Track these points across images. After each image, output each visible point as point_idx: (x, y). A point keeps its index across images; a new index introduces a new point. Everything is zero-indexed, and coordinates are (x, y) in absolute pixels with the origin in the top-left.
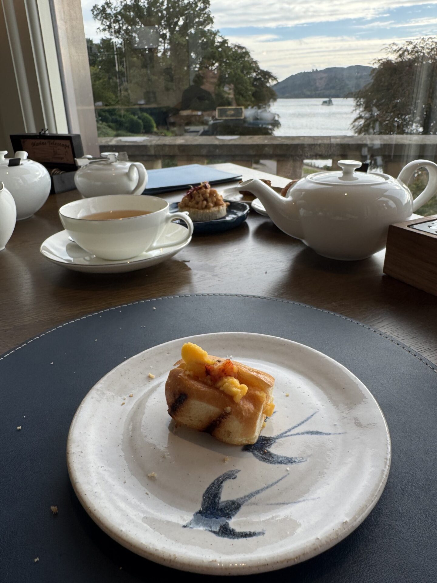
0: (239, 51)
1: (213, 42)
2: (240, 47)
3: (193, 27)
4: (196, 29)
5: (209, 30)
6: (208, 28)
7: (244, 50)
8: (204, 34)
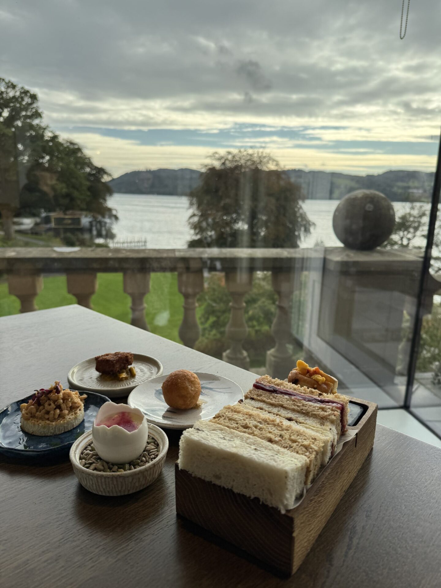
0: (72, 147)
1: (42, 136)
2: (72, 143)
3: (19, 119)
4: (23, 122)
5: (37, 125)
6: (36, 122)
7: (76, 147)
8: (31, 127)
